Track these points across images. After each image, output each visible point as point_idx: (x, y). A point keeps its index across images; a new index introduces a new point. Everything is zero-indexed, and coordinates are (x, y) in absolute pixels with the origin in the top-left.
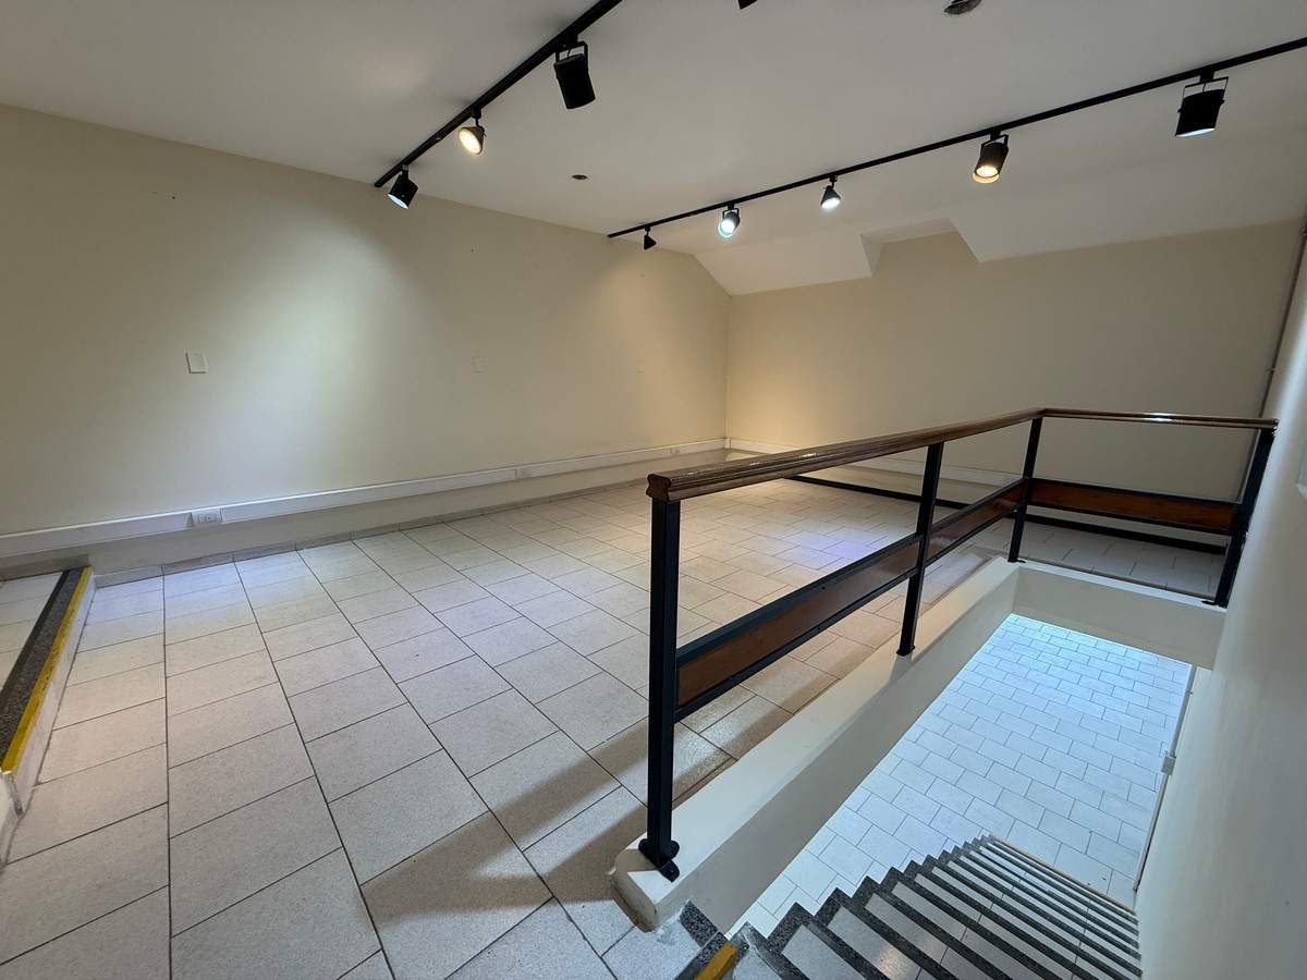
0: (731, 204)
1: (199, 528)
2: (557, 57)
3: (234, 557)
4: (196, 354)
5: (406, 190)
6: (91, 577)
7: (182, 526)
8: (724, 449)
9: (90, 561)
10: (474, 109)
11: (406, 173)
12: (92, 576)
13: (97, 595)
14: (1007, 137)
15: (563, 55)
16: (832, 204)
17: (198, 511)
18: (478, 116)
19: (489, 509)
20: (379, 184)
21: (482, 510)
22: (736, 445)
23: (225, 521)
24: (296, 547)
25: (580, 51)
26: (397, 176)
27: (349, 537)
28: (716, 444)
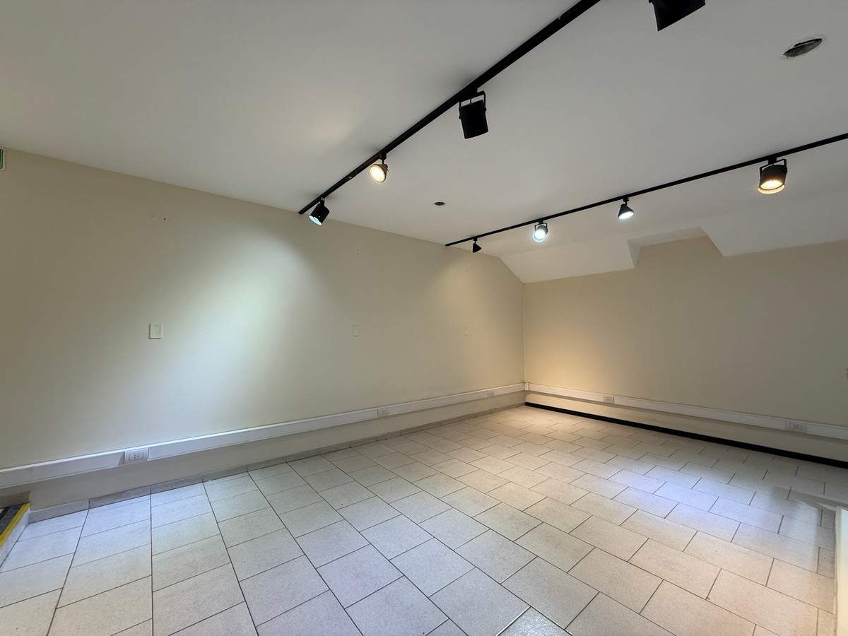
0: (541, 221)
1: (129, 465)
2: (460, 105)
3: (151, 490)
4: (156, 325)
5: (322, 213)
6: (26, 512)
7: (115, 464)
8: (524, 391)
9: (30, 499)
10: (382, 154)
11: (323, 203)
12: (29, 511)
13: (27, 531)
14: (785, 161)
15: (465, 103)
16: (627, 216)
17: (130, 450)
18: (384, 158)
19: (356, 442)
20: (302, 212)
21: (350, 443)
22: (533, 388)
23: (151, 458)
24: (202, 480)
25: (481, 98)
26: (316, 205)
27: (246, 469)
28: (517, 387)
